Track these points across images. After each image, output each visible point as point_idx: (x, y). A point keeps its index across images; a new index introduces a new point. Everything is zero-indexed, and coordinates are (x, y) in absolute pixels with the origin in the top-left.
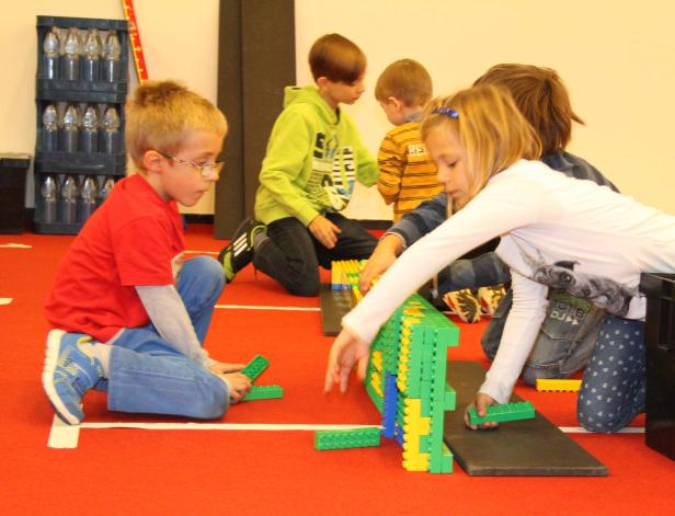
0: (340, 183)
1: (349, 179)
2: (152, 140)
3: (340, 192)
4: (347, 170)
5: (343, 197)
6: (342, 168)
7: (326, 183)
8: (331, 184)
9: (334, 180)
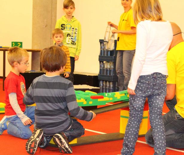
0: (73, 36)
1: (75, 36)
2: (15, 60)
3: (72, 39)
4: (75, 33)
5: (72, 40)
6: (74, 33)
7: (69, 36)
8: (70, 36)
9: (71, 35)
